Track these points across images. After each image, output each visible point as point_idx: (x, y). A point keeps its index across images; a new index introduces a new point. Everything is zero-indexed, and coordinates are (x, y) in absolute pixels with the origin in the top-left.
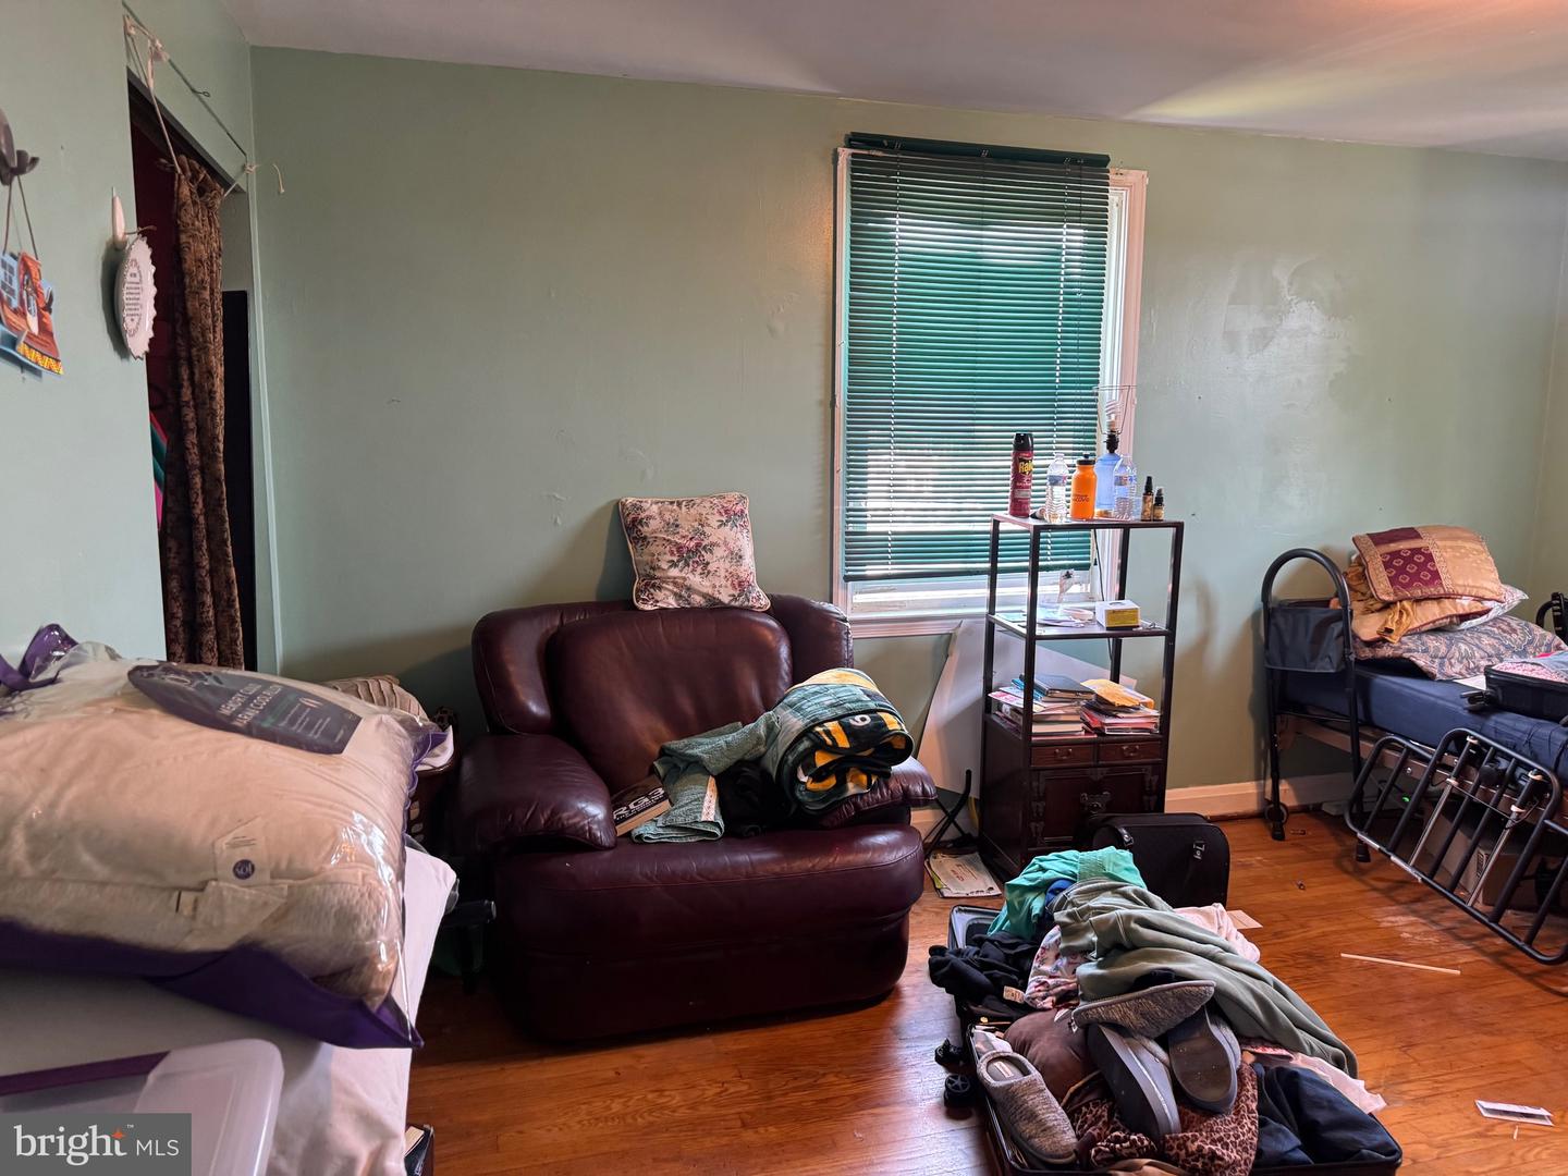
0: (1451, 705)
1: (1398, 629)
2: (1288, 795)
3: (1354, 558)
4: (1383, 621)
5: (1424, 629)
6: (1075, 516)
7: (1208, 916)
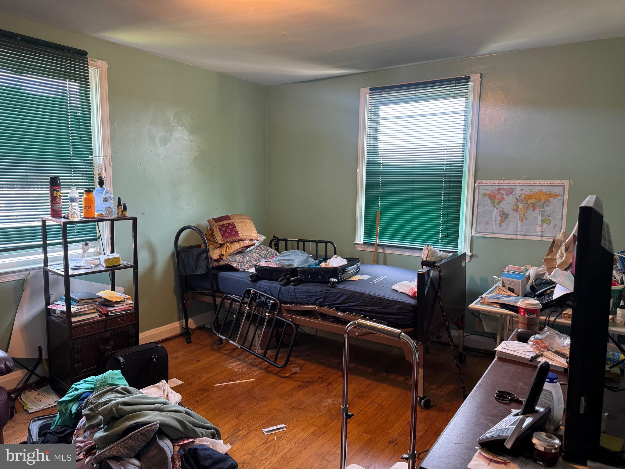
0: (245, 280)
1: (226, 254)
2: (192, 324)
3: (208, 228)
4: (220, 251)
5: (235, 253)
6: (85, 217)
7: (159, 387)
